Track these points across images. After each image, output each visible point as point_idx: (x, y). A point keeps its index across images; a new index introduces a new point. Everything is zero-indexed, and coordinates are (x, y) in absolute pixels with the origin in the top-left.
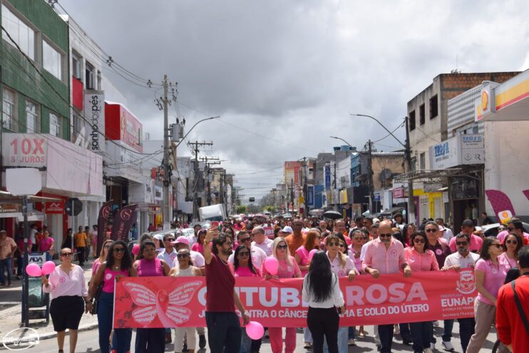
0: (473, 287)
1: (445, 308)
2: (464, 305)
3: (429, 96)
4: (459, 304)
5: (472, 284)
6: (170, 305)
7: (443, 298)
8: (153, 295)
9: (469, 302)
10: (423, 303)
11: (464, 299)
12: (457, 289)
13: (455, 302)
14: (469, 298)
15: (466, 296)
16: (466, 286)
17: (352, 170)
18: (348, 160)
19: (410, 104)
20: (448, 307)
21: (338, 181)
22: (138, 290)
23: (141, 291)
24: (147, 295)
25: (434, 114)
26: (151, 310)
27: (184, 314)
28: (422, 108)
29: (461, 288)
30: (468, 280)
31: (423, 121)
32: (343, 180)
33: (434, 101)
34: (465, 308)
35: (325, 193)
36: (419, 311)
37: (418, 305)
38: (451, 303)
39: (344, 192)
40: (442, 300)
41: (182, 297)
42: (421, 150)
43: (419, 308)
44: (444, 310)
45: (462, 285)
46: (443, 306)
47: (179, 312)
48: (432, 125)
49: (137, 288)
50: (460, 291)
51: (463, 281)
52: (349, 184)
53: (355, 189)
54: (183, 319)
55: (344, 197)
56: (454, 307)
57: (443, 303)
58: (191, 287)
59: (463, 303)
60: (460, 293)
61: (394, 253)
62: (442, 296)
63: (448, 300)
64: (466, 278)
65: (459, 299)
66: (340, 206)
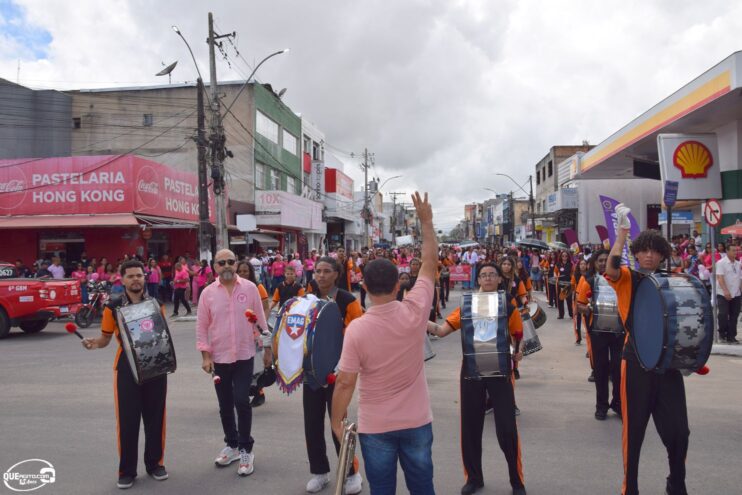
3: (548, 161)
17: (504, 211)
18: (502, 204)
19: (537, 166)
21: (495, 219)
25: (550, 174)
28: (544, 169)
31: (544, 179)
32: (498, 219)
33: (550, 164)
35: (486, 228)
39: (497, 228)
42: (543, 198)
48: (550, 181)
52: (502, 221)
53: (504, 225)
55: (497, 230)
66: (496, 237)
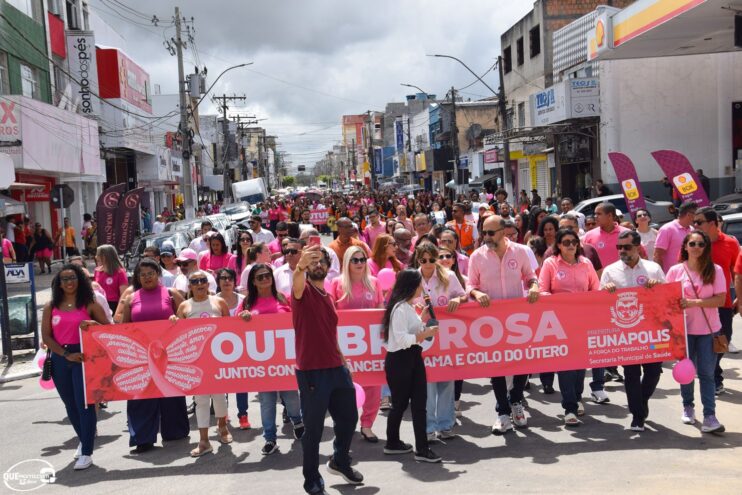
0: (637, 317)
1: (592, 350)
2: (623, 345)
3: (529, 27)
4: (615, 344)
5: (636, 312)
6: (170, 363)
7: (590, 336)
8: (141, 349)
9: (631, 339)
10: (559, 343)
11: (622, 336)
12: (613, 320)
13: (609, 340)
14: (630, 335)
15: (626, 331)
16: (627, 316)
17: (431, 127)
18: (427, 111)
19: (504, 37)
20: (598, 348)
21: (413, 142)
22: (118, 344)
23: (123, 345)
24: (131, 350)
25: (535, 51)
26: (141, 373)
27: (192, 375)
28: (520, 43)
29: (618, 319)
30: (629, 305)
31: (521, 61)
32: (420, 140)
33: (535, 33)
34: (625, 350)
35: (396, 158)
36: (552, 355)
37: (552, 348)
38: (602, 342)
39: (421, 157)
40: (590, 338)
41: (188, 350)
42: (519, 100)
43: (552, 352)
44: (590, 353)
45: (620, 314)
46: (590, 346)
47: (185, 373)
48: (533, 66)
49: (116, 340)
50: (617, 324)
51: (621, 309)
52: (428, 146)
53: (436, 152)
54: (191, 382)
55: (422, 163)
56: (606, 347)
57: (590, 342)
58: (200, 334)
59: (621, 342)
60: (617, 327)
61: (513, 264)
62: (588, 332)
63: (598, 338)
64: (625, 302)
65: (615, 336)
66: (417, 175)
